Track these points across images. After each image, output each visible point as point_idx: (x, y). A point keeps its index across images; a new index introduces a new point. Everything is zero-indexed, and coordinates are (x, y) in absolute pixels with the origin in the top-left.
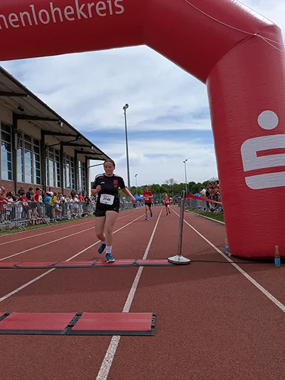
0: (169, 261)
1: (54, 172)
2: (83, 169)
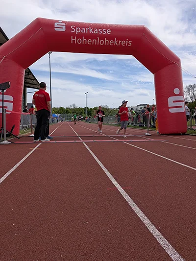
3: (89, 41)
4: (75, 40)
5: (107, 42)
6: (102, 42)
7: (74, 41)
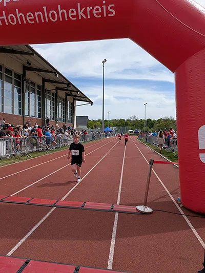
0: (137, 210)
1: (51, 104)
2: (71, 108)
3: (29, 17)
4: (4, 17)
5: (63, 13)
6: (53, 14)
7: (3, 20)
